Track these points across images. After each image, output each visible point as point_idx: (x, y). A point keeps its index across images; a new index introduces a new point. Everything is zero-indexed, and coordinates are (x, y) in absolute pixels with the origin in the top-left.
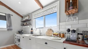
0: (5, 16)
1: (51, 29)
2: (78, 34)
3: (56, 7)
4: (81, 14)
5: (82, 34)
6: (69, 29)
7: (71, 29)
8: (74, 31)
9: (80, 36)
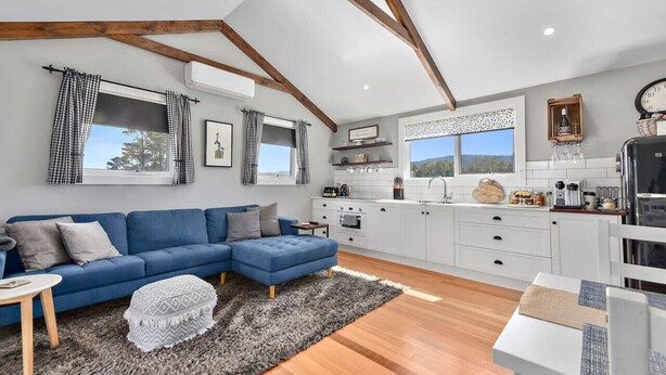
0: (293, 131)
1: (494, 181)
2: (585, 193)
3: (514, 112)
4: (590, 142)
5: (593, 194)
6: (562, 183)
7: (566, 183)
8: (574, 187)
9: (589, 198)
